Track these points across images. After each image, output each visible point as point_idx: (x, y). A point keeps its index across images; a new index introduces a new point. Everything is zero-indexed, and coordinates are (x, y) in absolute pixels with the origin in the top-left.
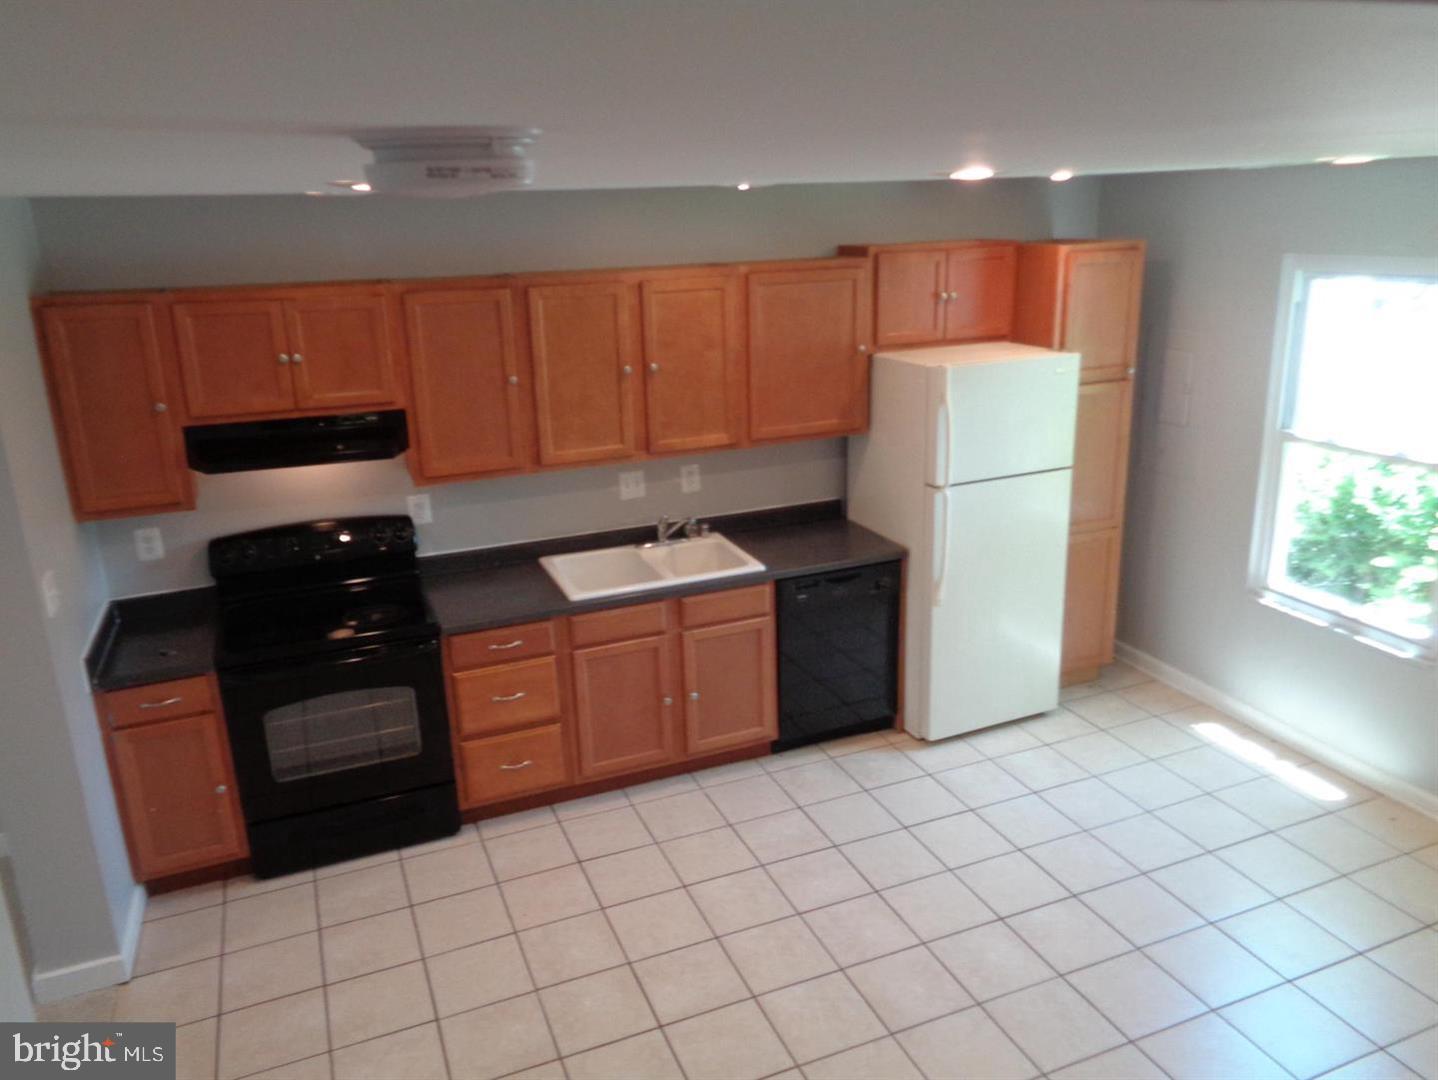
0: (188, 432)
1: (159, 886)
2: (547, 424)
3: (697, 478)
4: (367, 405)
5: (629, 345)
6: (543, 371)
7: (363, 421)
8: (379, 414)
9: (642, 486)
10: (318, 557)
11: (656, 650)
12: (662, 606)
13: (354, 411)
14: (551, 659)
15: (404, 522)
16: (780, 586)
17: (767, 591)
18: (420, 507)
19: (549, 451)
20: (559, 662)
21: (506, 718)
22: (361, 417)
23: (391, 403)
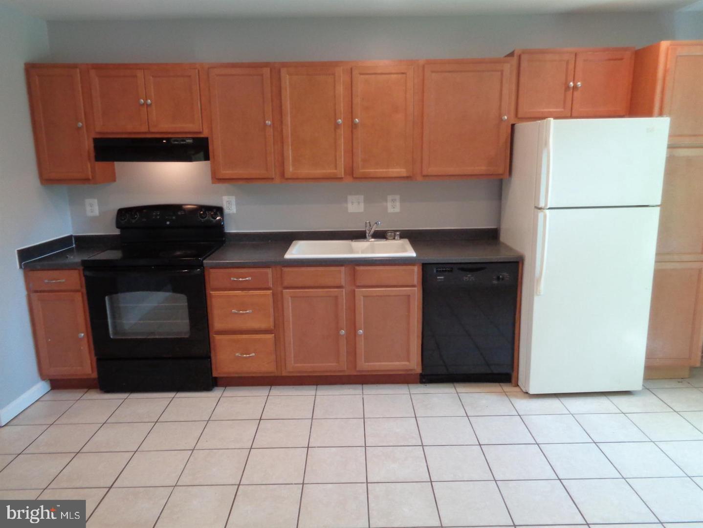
0: (96, 140)
1: (58, 384)
2: (289, 153)
3: (398, 204)
4: (186, 133)
5: (342, 107)
6: (288, 120)
7: (184, 143)
8: (193, 139)
9: (362, 205)
10: (168, 223)
11: (336, 297)
12: (343, 269)
13: (180, 136)
14: (269, 292)
15: (219, 210)
16: (426, 268)
17: (416, 270)
18: (230, 204)
19: (290, 169)
20: (273, 294)
21: (238, 324)
22: (183, 140)
23: (200, 133)
